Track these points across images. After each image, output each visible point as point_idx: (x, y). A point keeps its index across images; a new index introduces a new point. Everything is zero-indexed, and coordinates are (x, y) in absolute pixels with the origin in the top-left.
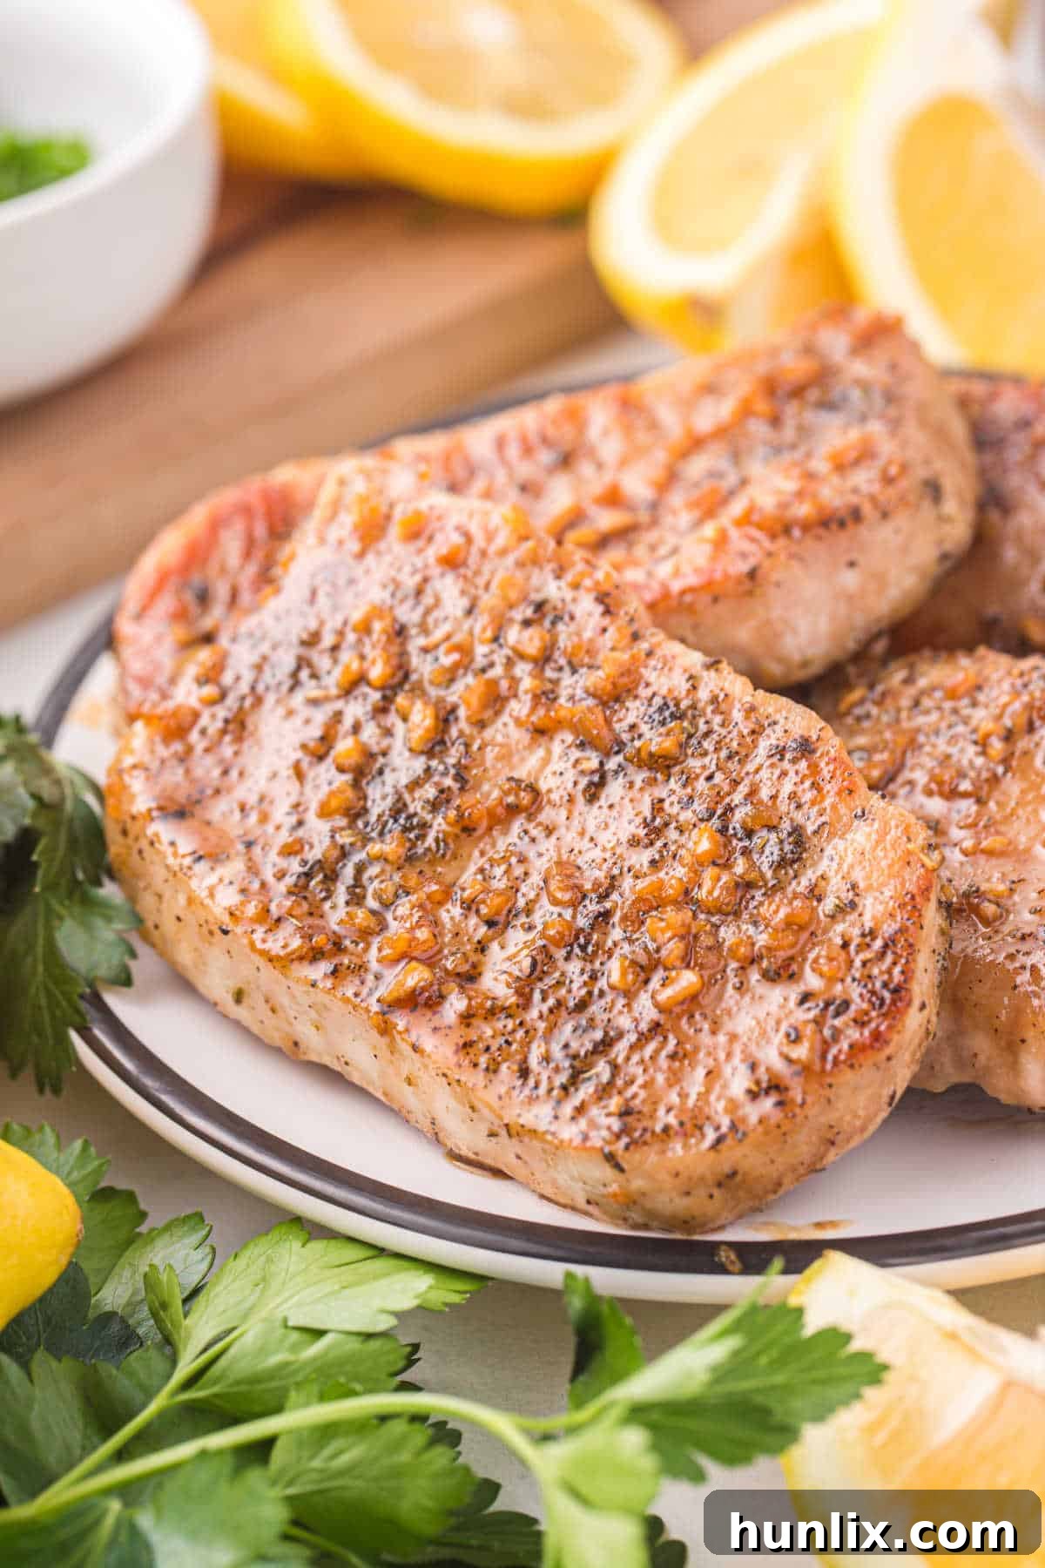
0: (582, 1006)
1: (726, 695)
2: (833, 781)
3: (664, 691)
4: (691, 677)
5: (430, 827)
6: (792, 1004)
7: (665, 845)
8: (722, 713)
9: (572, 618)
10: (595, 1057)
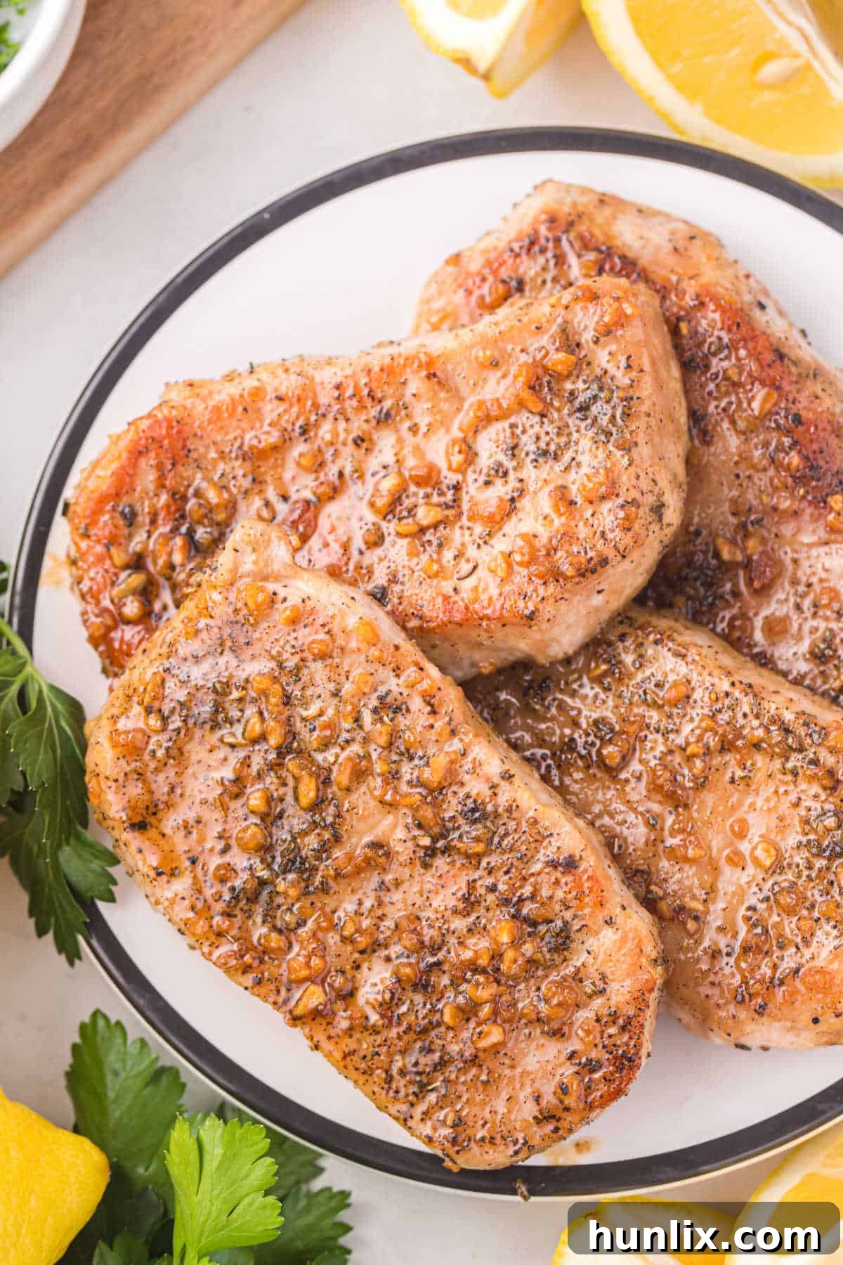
0: (425, 1031)
1: (517, 806)
2: (591, 895)
3: (474, 793)
4: (492, 787)
5: (317, 870)
6: (563, 1057)
7: (478, 918)
8: (514, 819)
9: (408, 710)
10: (435, 1074)
